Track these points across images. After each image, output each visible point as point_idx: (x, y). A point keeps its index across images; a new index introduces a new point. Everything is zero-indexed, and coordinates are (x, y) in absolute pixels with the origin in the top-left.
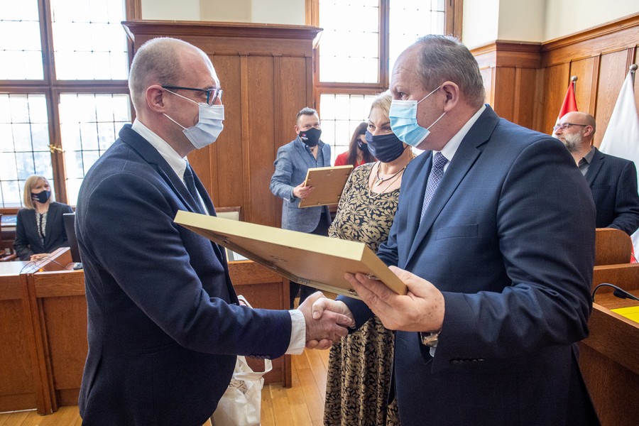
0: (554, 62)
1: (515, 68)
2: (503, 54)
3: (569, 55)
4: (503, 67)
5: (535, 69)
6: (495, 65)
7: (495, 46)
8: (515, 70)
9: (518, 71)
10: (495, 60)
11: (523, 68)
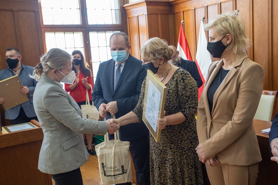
0: (176, 11)
1: (157, 14)
2: (150, 7)
3: (182, 8)
4: (151, 14)
5: (168, 14)
6: (146, 13)
7: (145, 3)
8: (158, 16)
9: (159, 16)
10: (146, 10)
11: (161, 14)
